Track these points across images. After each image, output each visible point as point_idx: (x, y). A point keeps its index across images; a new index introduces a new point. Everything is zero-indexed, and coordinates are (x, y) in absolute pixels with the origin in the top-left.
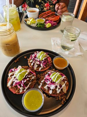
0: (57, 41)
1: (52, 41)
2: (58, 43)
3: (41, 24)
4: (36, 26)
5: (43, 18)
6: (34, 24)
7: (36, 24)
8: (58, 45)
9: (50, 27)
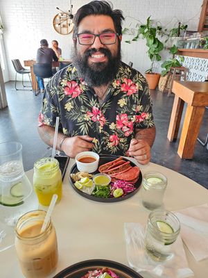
0: (136, 233)
1: (126, 232)
2: (139, 239)
3: (103, 189)
4: (94, 193)
5: (107, 173)
6: (88, 189)
7: (93, 189)
8: (139, 246)
9: (121, 196)
